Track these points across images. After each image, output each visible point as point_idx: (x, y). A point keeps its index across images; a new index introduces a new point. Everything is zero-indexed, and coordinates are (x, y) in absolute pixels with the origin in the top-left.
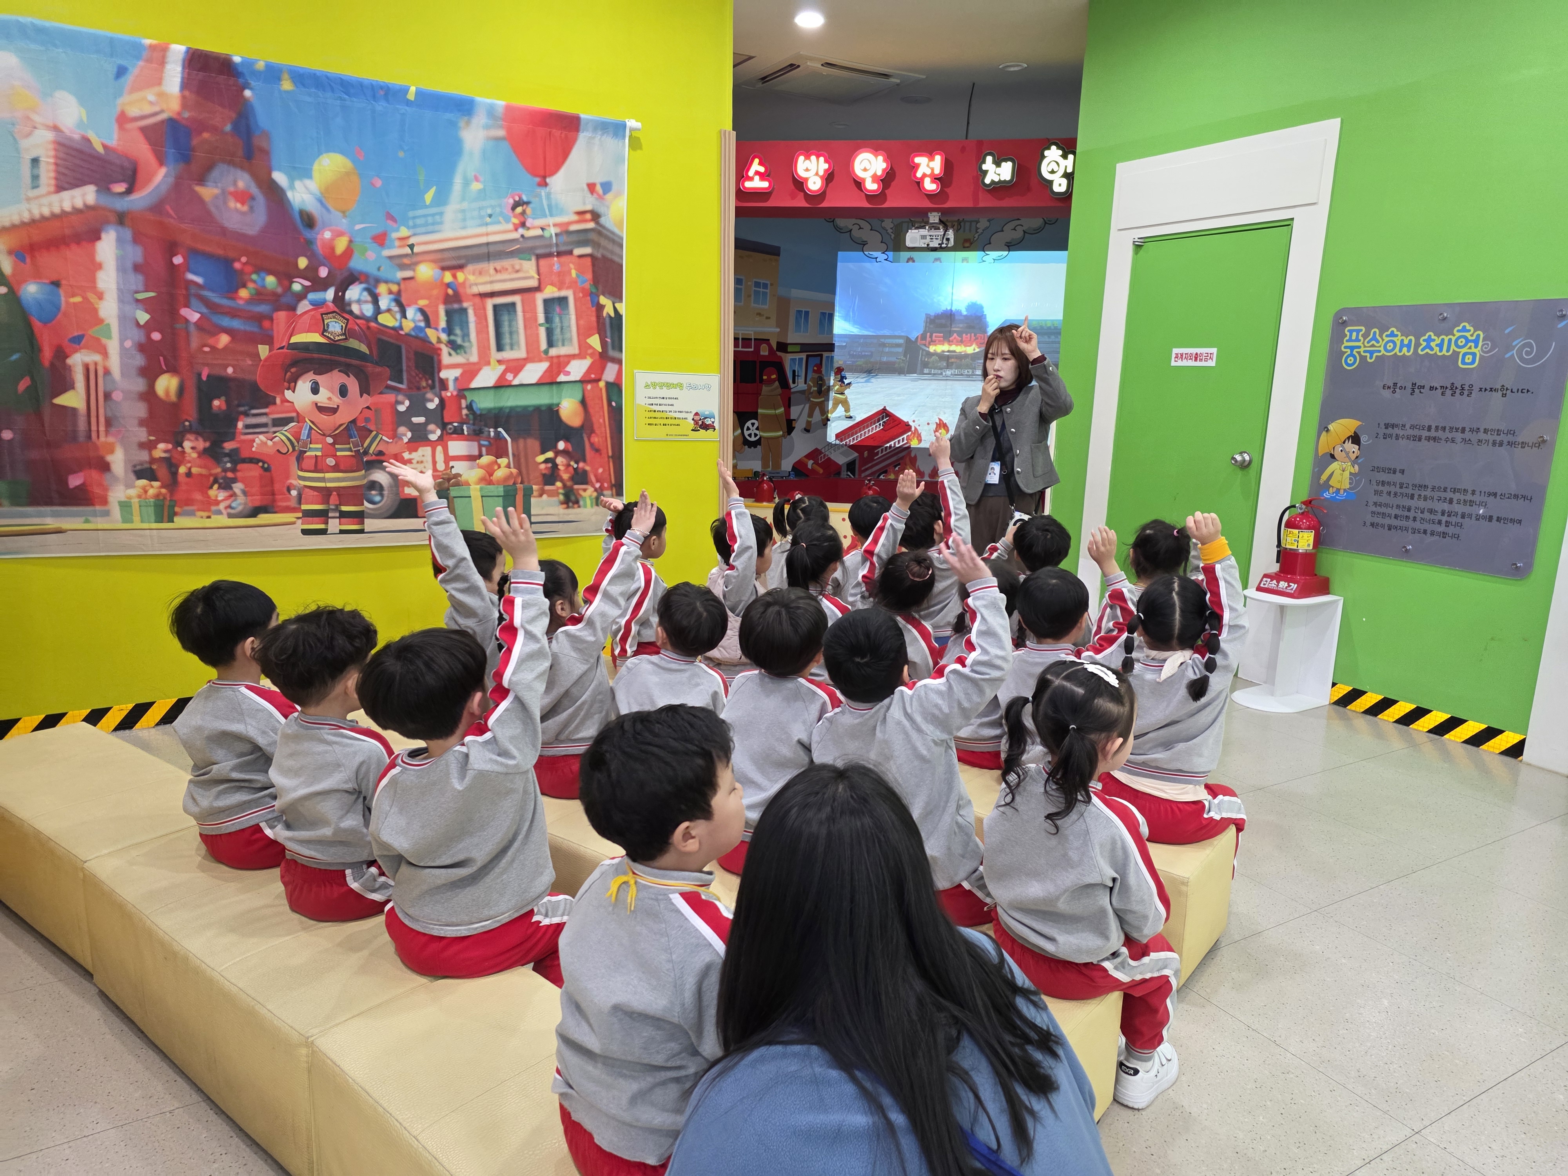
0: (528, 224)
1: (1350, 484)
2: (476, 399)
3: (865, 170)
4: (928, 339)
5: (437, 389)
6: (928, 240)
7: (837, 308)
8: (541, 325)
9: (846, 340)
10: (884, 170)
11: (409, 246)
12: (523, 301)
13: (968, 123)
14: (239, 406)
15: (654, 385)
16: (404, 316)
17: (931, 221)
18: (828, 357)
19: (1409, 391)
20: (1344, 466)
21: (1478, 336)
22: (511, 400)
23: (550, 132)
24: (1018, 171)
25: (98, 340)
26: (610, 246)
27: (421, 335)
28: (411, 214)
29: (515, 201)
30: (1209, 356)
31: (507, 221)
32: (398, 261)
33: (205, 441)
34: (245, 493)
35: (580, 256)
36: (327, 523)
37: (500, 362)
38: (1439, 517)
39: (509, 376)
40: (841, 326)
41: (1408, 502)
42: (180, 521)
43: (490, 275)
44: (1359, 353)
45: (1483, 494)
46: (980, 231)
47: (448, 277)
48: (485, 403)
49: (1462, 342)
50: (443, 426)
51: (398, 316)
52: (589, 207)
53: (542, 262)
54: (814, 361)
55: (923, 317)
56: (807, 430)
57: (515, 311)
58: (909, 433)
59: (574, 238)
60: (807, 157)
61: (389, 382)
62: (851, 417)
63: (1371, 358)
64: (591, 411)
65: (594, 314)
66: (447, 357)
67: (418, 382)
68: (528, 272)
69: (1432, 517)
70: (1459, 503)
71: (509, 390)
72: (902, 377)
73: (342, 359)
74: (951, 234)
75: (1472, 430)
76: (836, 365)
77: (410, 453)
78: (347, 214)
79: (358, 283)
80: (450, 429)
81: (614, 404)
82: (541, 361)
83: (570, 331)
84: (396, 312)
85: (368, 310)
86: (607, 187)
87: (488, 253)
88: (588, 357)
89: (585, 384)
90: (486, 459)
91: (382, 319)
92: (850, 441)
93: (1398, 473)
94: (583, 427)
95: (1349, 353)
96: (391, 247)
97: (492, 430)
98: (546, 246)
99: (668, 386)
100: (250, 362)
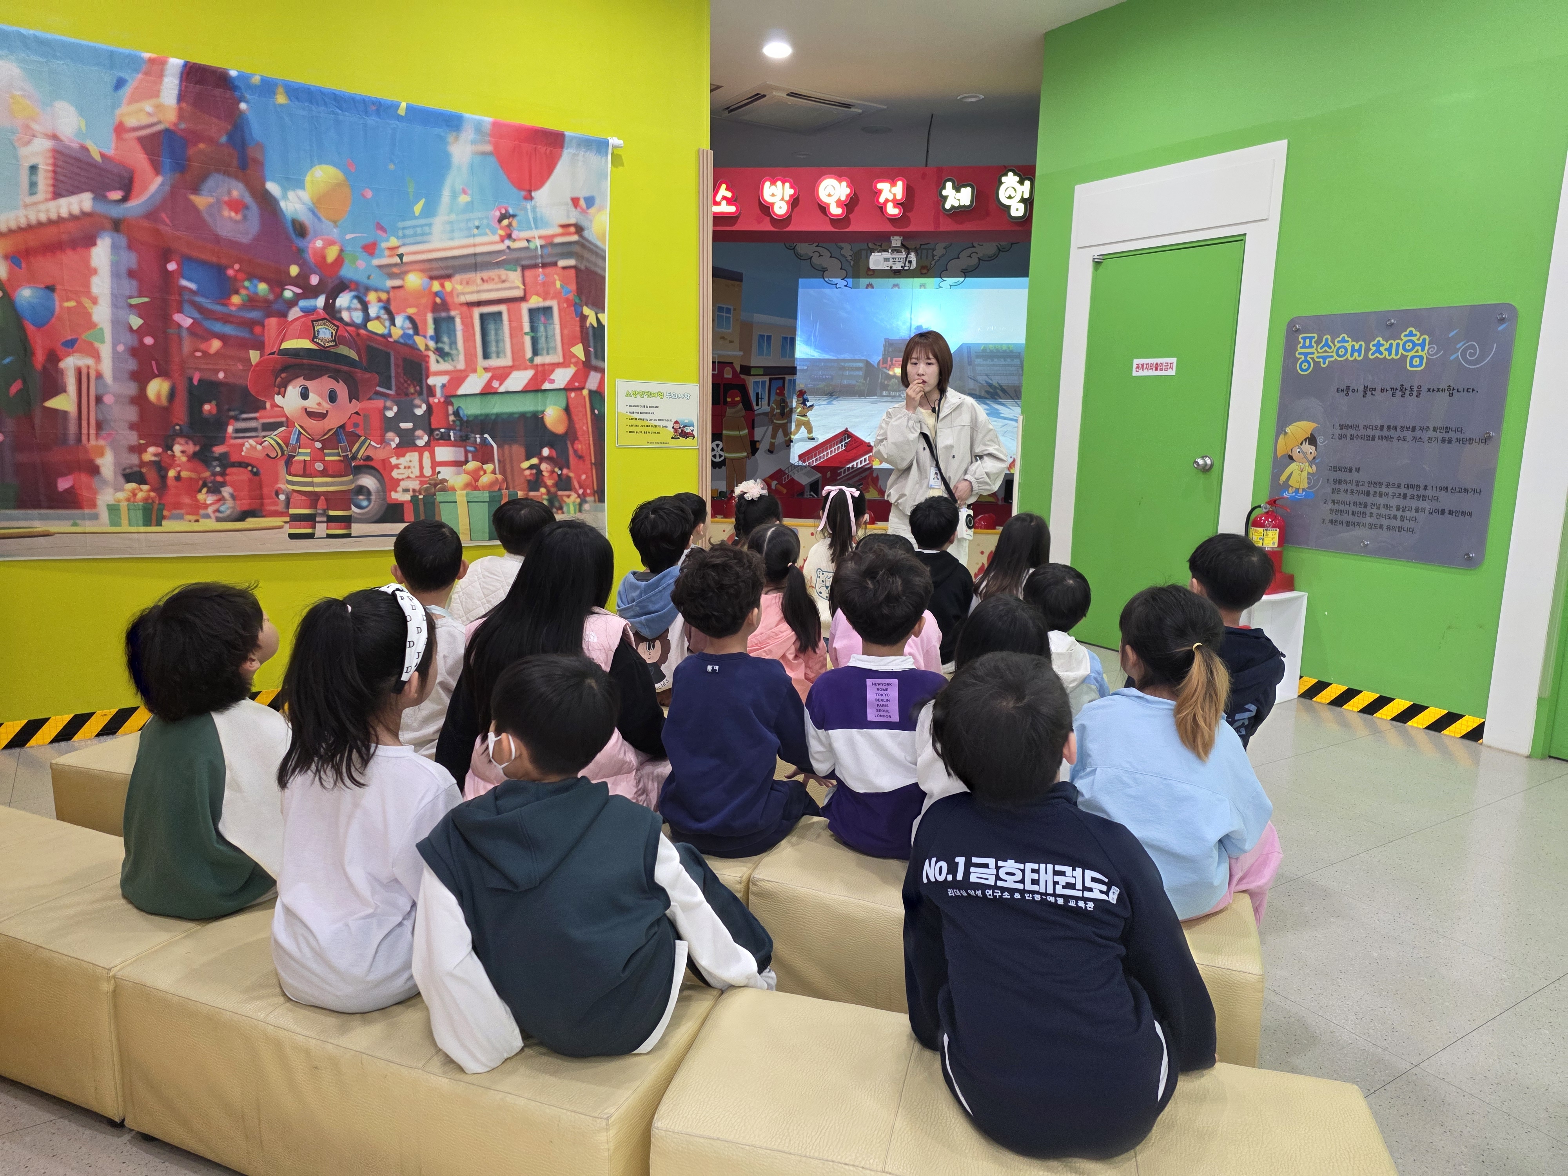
0: (514, 236)
1: (1309, 483)
2: (462, 406)
3: (829, 195)
4: (889, 363)
5: (425, 395)
6: (891, 263)
7: (798, 333)
8: (526, 334)
9: (808, 363)
10: (848, 196)
11: (398, 255)
12: (509, 311)
13: (928, 151)
14: (230, 410)
15: (635, 394)
16: (393, 323)
17: (893, 245)
18: (790, 380)
19: (1361, 393)
20: (1302, 467)
21: (1424, 340)
22: (497, 407)
23: (535, 148)
24: (977, 197)
25: (91, 344)
26: (593, 258)
27: (410, 342)
28: (401, 224)
29: (501, 213)
30: (1169, 366)
31: (494, 233)
32: (387, 270)
33: (195, 445)
34: (233, 497)
35: (564, 268)
37: (486, 369)
38: (1394, 512)
39: (495, 384)
40: (803, 351)
41: (1363, 499)
42: (167, 525)
43: (477, 285)
44: (1313, 359)
45: (1434, 489)
46: (936, 258)
47: (436, 286)
48: (471, 409)
49: (1409, 346)
50: (430, 432)
51: (387, 323)
52: (573, 221)
53: (528, 273)
54: (777, 384)
55: (883, 341)
56: (771, 451)
57: (501, 320)
59: (559, 250)
60: (773, 183)
61: (378, 388)
63: (1324, 363)
64: (575, 418)
65: (578, 324)
66: (434, 364)
67: (407, 388)
68: (513, 282)
69: (1388, 512)
70: (1412, 498)
71: (496, 397)
72: (863, 399)
73: (332, 365)
74: (913, 257)
75: (1422, 429)
76: (798, 388)
77: (397, 459)
78: (339, 223)
79: (347, 291)
80: (437, 435)
81: (596, 412)
82: (526, 369)
83: (555, 340)
84: (385, 320)
85: (358, 317)
86: (590, 201)
87: (476, 263)
88: (572, 365)
89: (568, 392)
90: (472, 465)
91: (371, 326)
92: (813, 461)
93: (1354, 471)
94: (566, 433)
95: (1303, 359)
96: (381, 256)
97: (478, 436)
98: (531, 258)
99: (649, 394)
100: (241, 368)
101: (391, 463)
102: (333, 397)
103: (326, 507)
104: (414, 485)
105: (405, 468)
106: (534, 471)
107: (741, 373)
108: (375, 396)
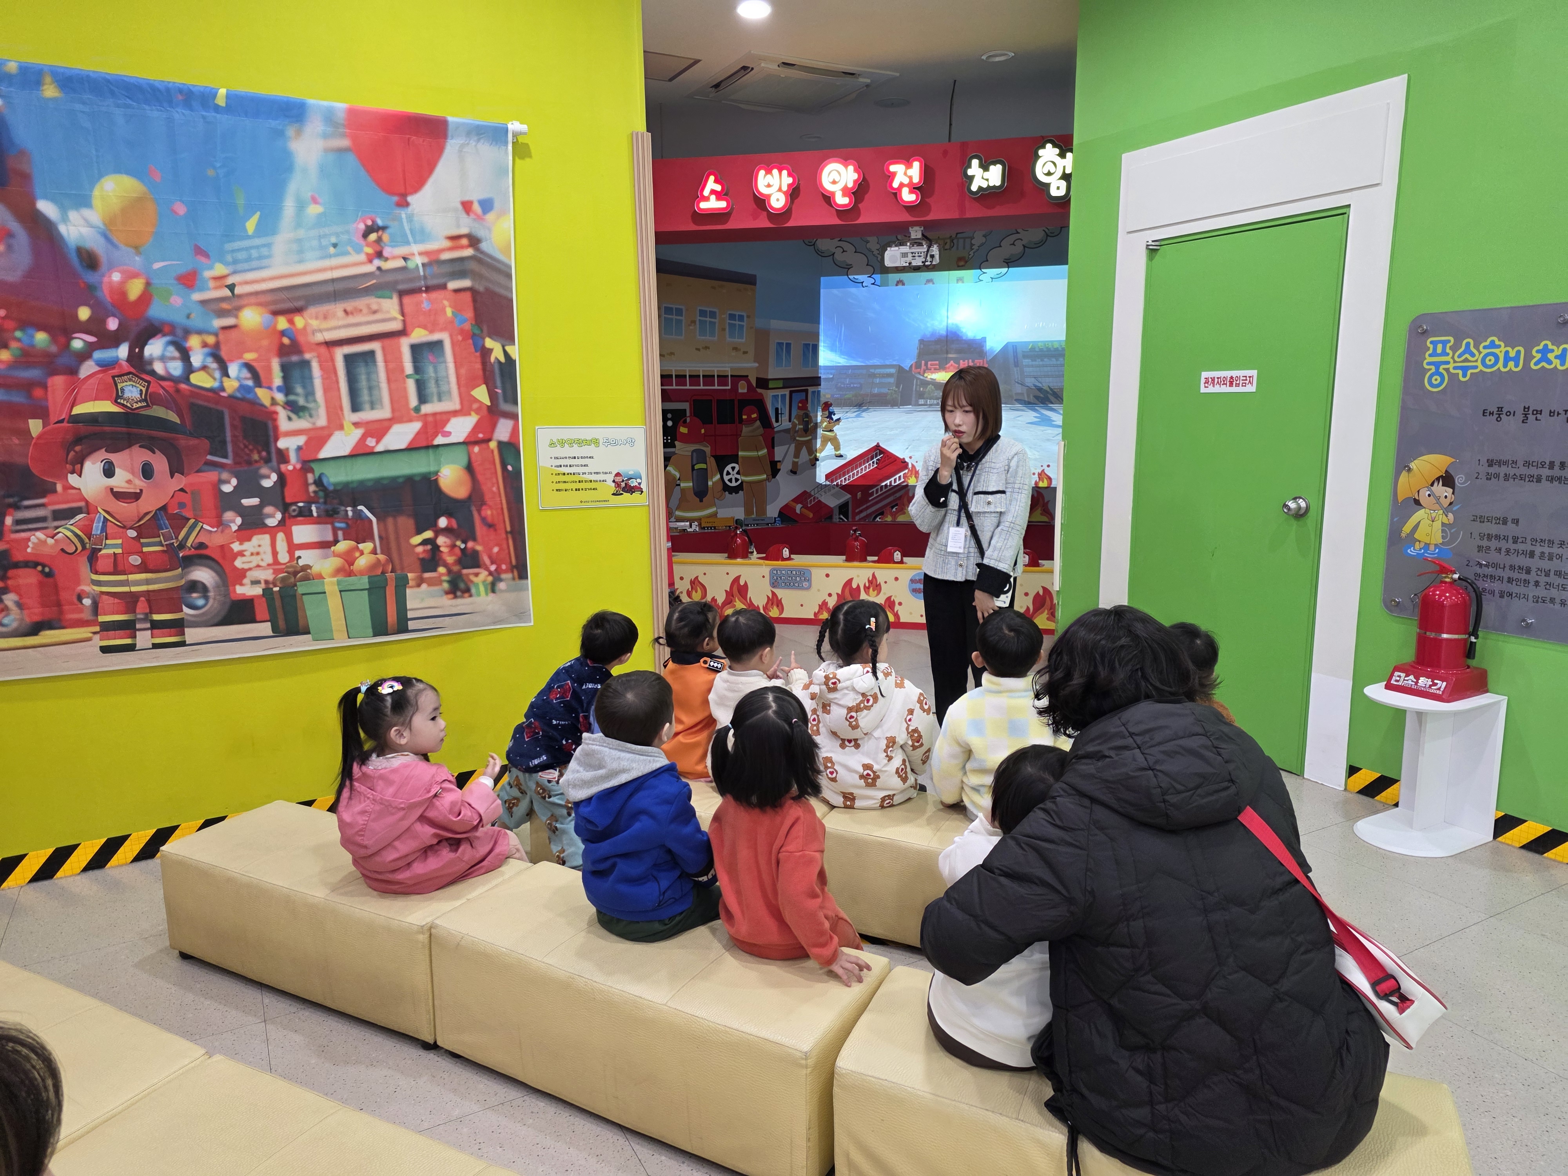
1: (1443, 537)
2: (325, 472)
4: (923, 367)
5: (274, 463)
6: (910, 259)
7: (822, 338)
8: (408, 376)
9: (833, 371)
10: (855, 182)
11: (227, 286)
12: (383, 349)
13: (951, 125)
14: (6, 497)
15: (562, 443)
16: (225, 374)
17: (913, 237)
18: (814, 392)
19: (1520, 416)
20: (1434, 515)
22: (373, 471)
23: (409, 139)
24: (1010, 175)
26: (495, 277)
27: (250, 396)
28: (229, 246)
29: (367, 226)
30: (1248, 380)
31: (358, 251)
32: (214, 306)
35: (457, 291)
36: (135, 637)
37: (356, 425)
39: (371, 442)
40: (827, 358)
41: (1525, 561)
43: (339, 319)
44: (1447, 370)
46: (975, 247)
47: (282, 323)
48: (335, 476)
50: (285, 508)
51: (217, 374)
52: (464, 231)
53: (407, 300)
54: (797, 397)
55: (916, 343)
56: (794, 472)
57: (374, 361)
58: (906, 471)
59: (448, 268)
60: (769, 171)
61: (209, 457)
62: (841, 456)
63: (1464, 375)
64: (481, 479)
65: (479, 360)
66: (284, 423)
67: (248, 455)
68: (388, 312)
71: (371, 459)
72: (896, 409)
74: (935, 250)
76: (823, 400)
77: (241, 544)
78: (141, 249)
79: (160, 335)
80: (294, 510)
81: (510, 468)
82: (410, 420)
83: (449, 383)
84: (214, 369)
85: (175, 369)
86: (487, 205)
87: (334, 291)
88: (473, 413)
89: (470, 447)
90: (343, 545)
91: (196, 379)
92: (841, 481)
93: (1509, 523)
94: (470, 498)
95: (1433, 370)
96: (202, 289)
97: (349, 509)
98: (411, 280)
99: (580, 443)
100: (17, 442)
101: (232, 550)
102: (147, 472)
103: (148, 611)
104: (267, 575)
105: (252, 554)
106: (429, 547)
107: (758, 386)
108: (206, 468)
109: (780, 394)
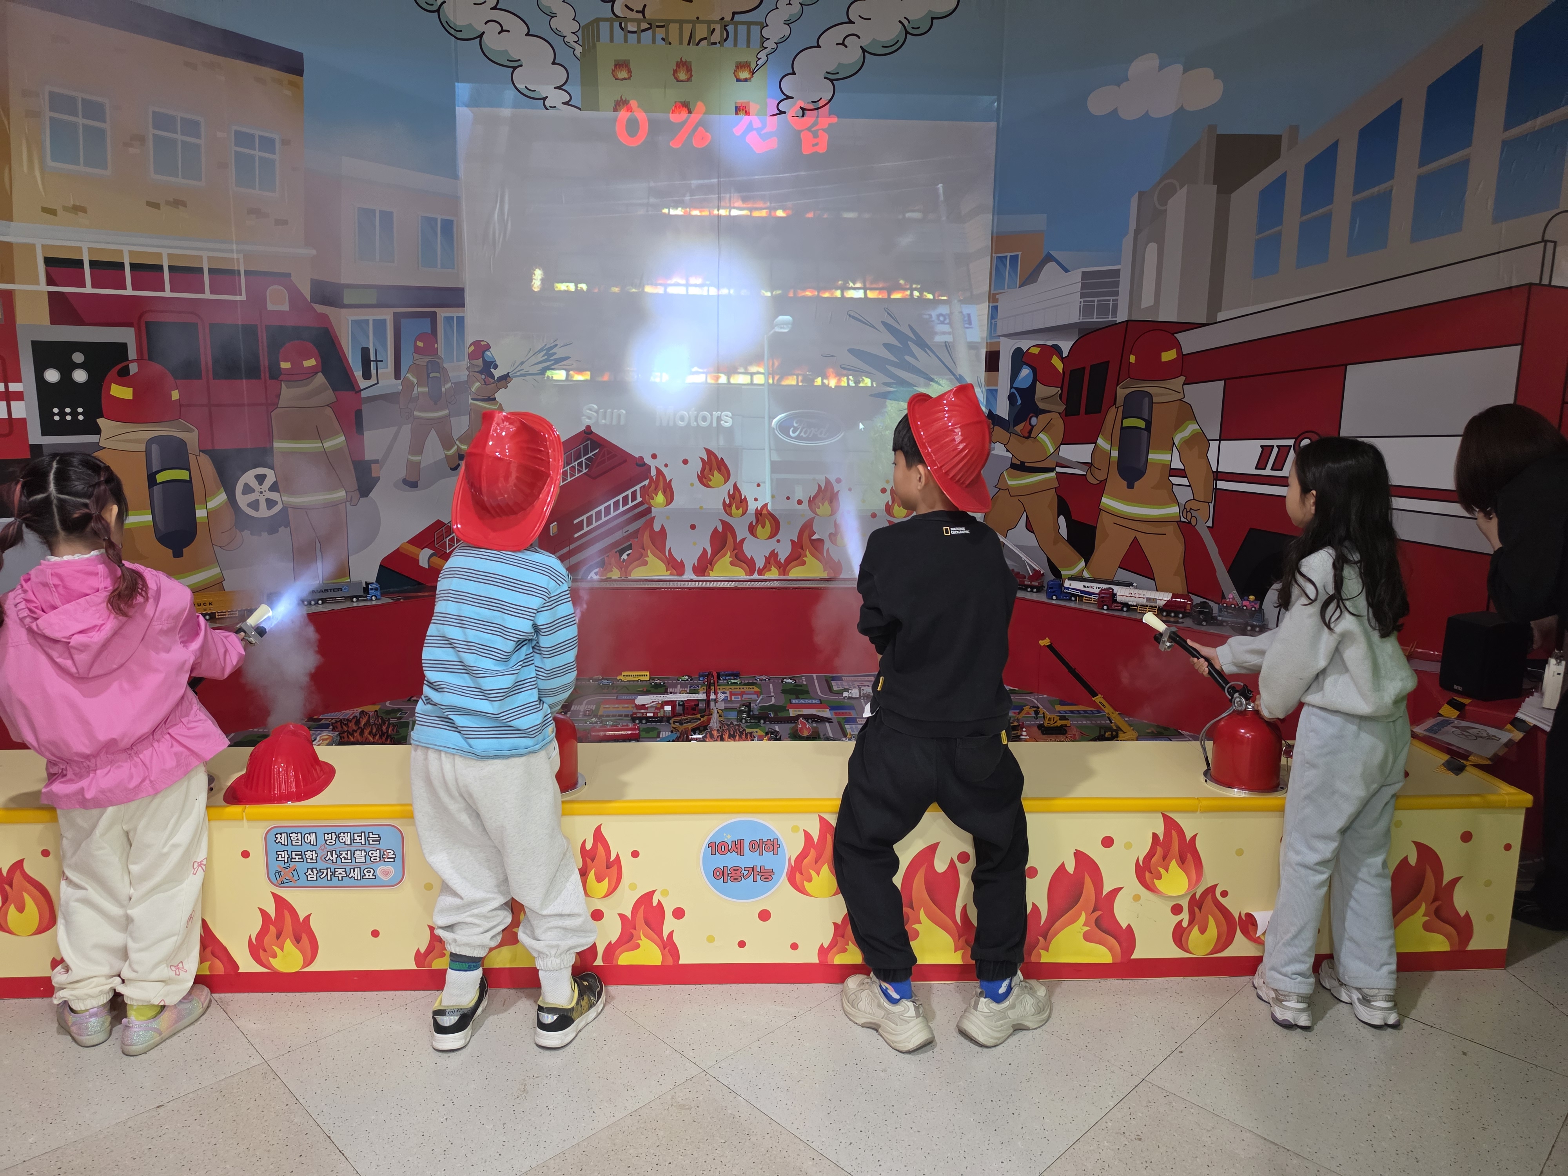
7: (465, 211)
18: (449, 320)
46: (770, 45)
58: (647, 482)
76: (470, 337)
107: (316, 299)
109: (371, 318)
